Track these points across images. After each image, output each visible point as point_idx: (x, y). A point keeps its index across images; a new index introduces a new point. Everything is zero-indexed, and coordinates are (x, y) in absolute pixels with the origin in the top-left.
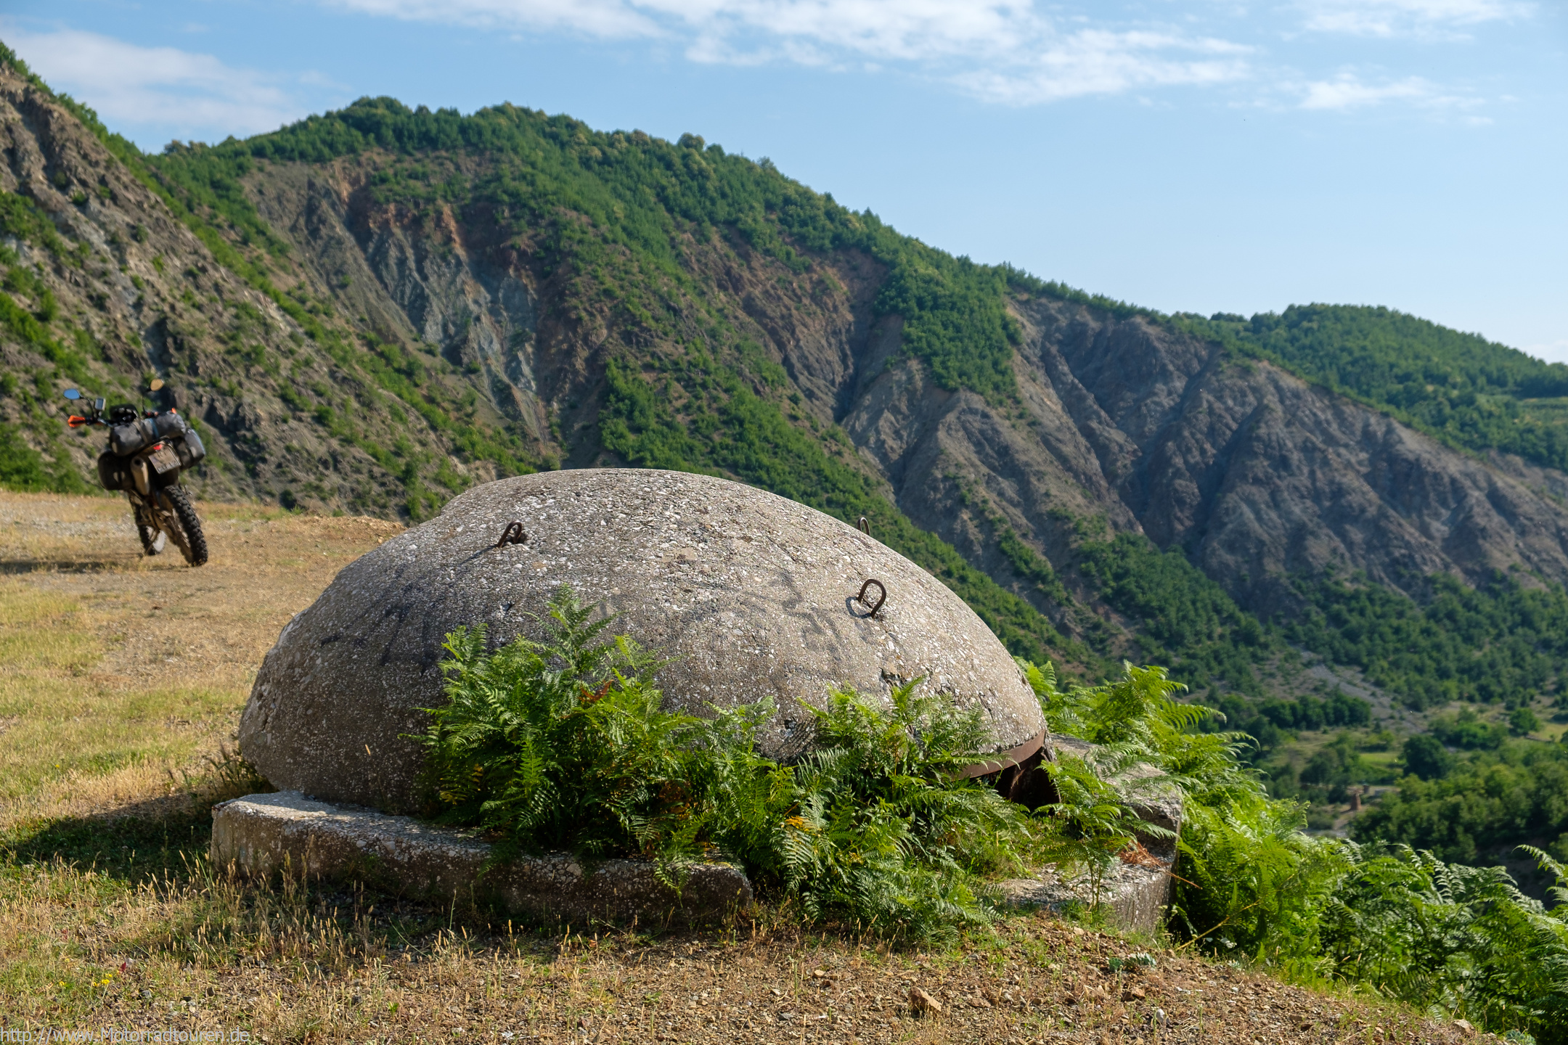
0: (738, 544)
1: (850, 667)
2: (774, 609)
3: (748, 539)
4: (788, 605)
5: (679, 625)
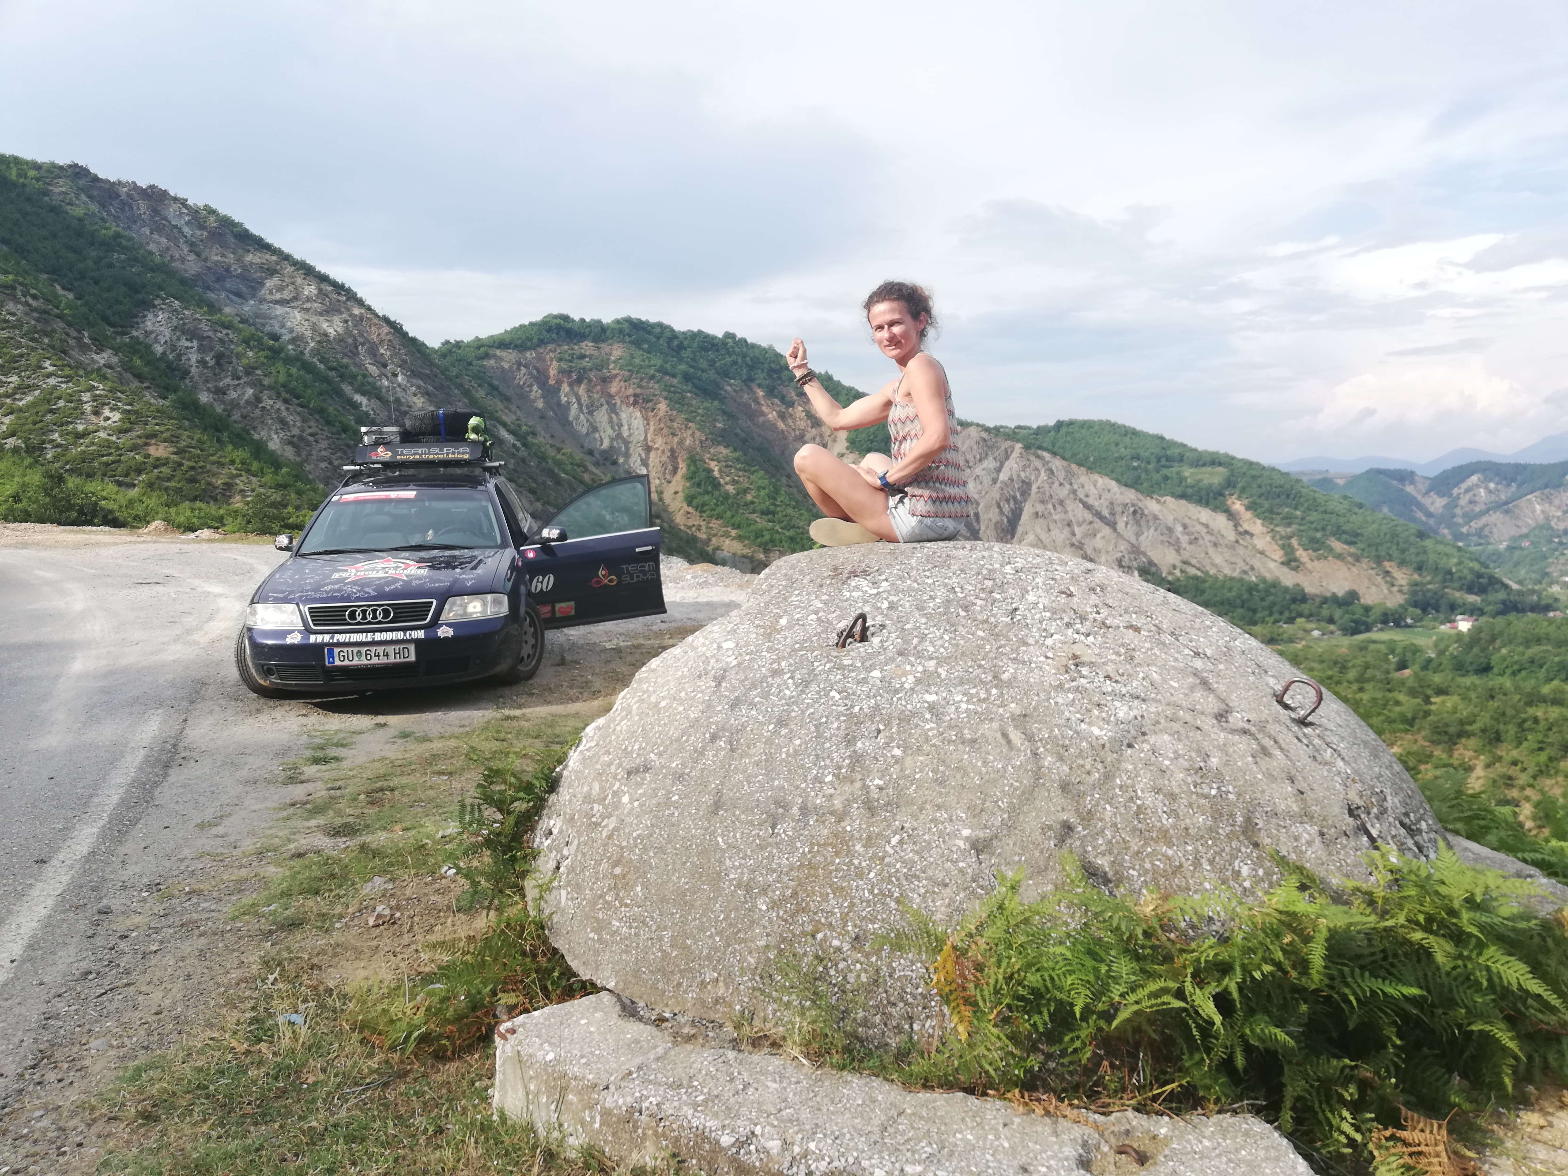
0: (1130, 637)
1: (1317, 802)
2: (1210, 727)
3: (1135, 628)
4: (1220, 718)
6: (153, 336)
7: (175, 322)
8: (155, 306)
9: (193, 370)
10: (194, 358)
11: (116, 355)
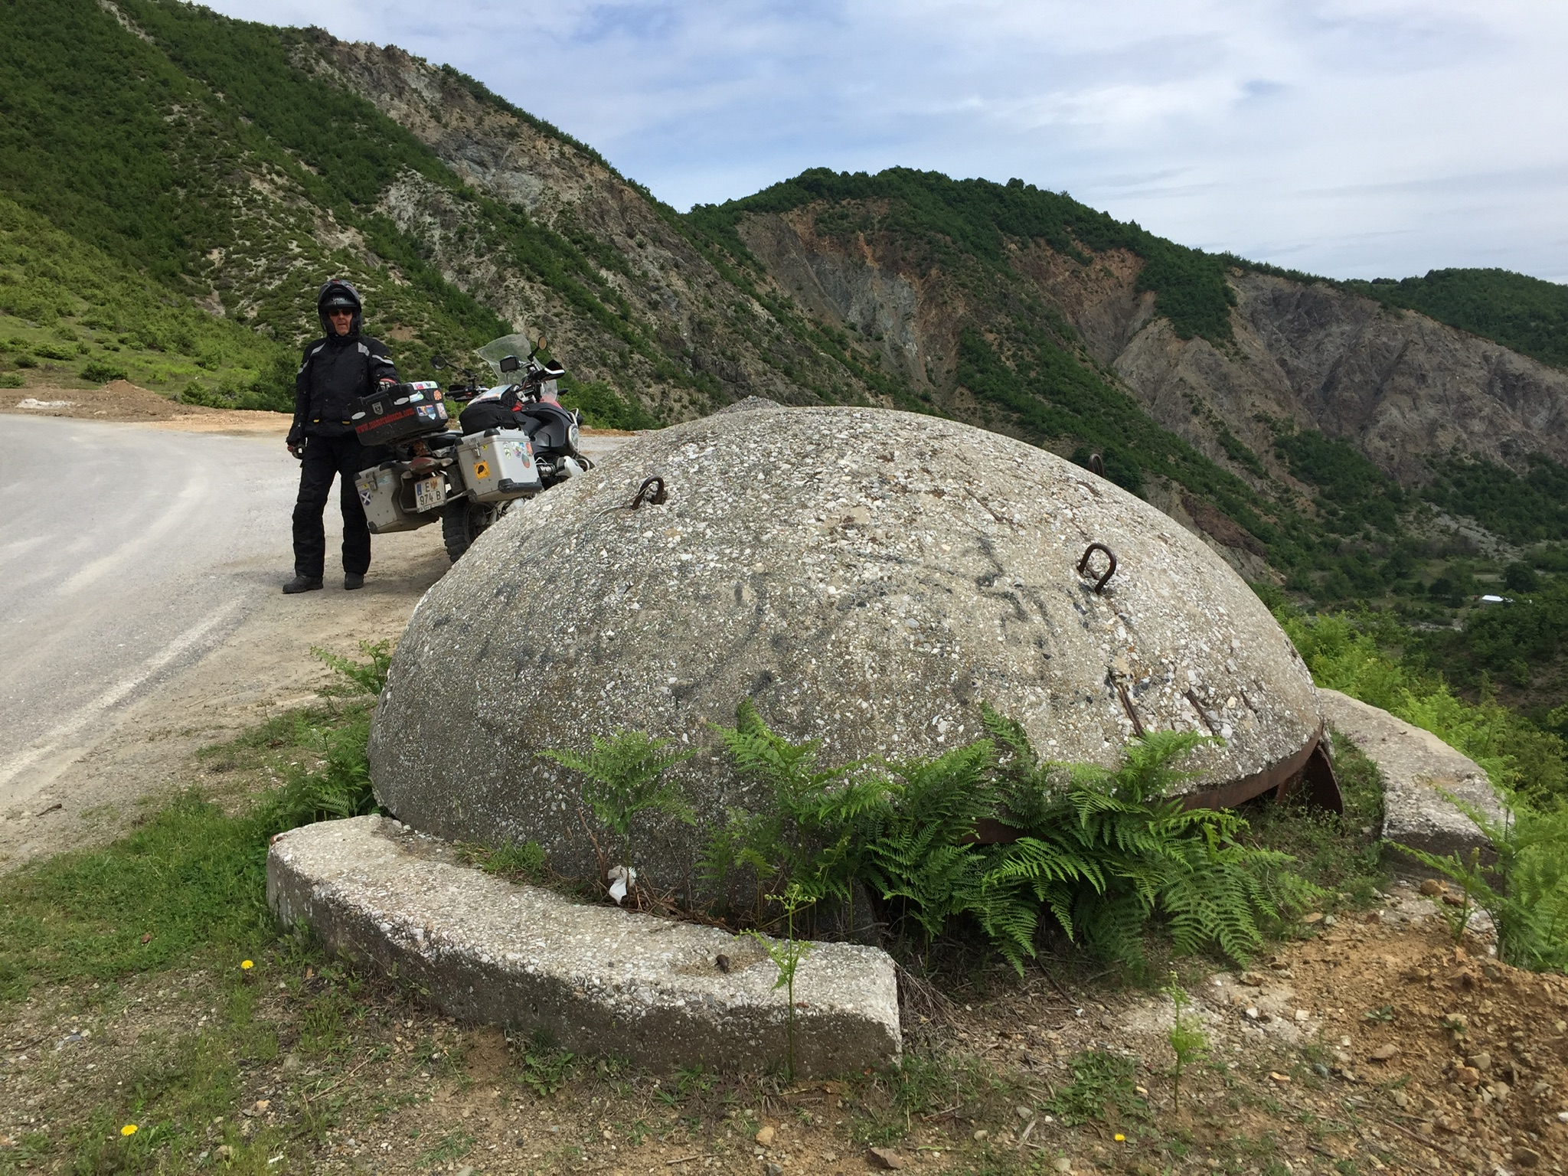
0: (926, 501)
1: (1064, 667)
2: (965, 590)
3: (938, 493)
4: (984, 581)
5: (835, 614)
6: (396, 212)
7: (417, 196)
8: (397, 180)
9: (437, 247)
10: (437, 233)
11: (360, 233)
